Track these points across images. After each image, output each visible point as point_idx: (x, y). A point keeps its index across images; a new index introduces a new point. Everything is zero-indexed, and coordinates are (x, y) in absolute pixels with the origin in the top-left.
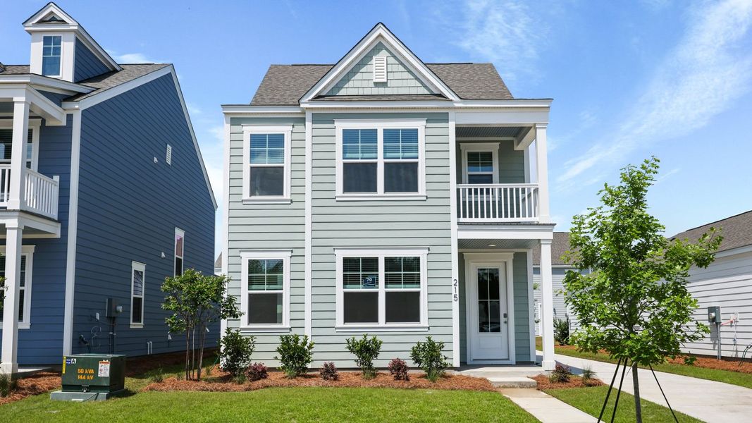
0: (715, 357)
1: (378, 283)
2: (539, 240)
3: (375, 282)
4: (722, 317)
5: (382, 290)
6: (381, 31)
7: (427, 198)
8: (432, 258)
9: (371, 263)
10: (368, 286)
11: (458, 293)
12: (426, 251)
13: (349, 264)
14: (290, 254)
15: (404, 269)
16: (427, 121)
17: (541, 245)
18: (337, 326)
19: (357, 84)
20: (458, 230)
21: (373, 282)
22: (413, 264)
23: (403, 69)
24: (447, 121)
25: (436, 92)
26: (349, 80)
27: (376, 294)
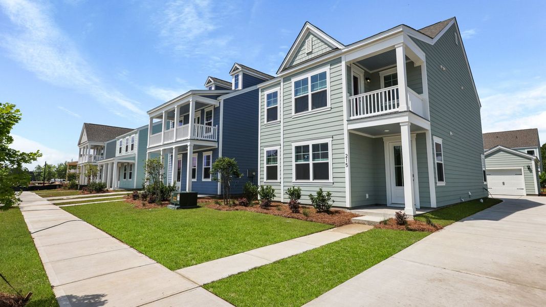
2: (399, 123)
3: (308, 159)
5: (311, 162)
6: (308, 26)
7: (331, 108)
8: (335, 142)
9: (306, 148)
10: (305, 160)
11: (348, 162)
12: (331, 139)
13: (298, 149)
14: (280, 147)
15: (321, 150)
16: (331, 65)
17: (400, 126)
18: (292, 182)
19: (300, 57)
20: (348, 124)
22: (325, 146)
24: (341, 62)
25: (334, 48)
27: (309, 164)
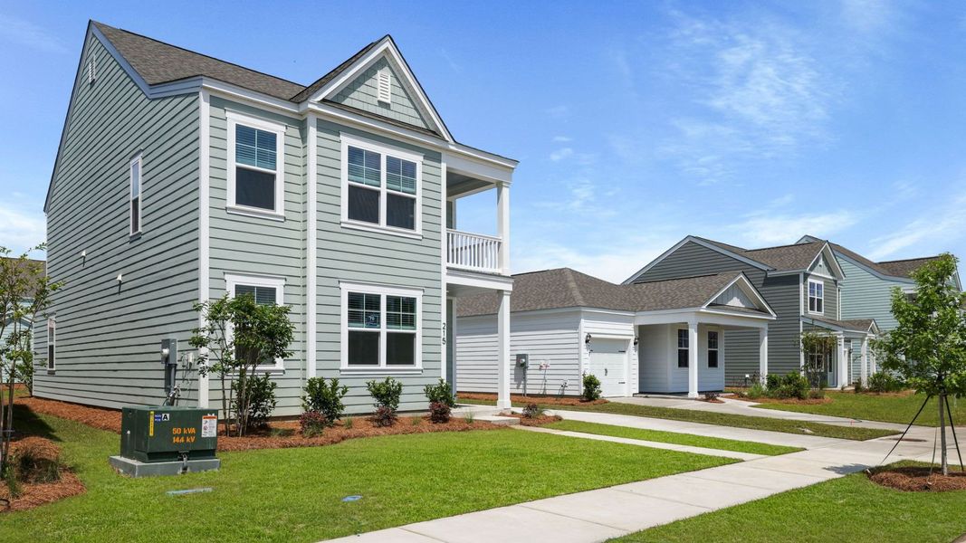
0: (520, 395)
1: (379, 323)
2: (502, 291)
3: (377, 322)
4: (530, 362)
5: (383, 330)
6: (387, 44)
7: (423, 238)
8: (429, 300)
9: (373, 301)
10: (371, 326)
11: (446, 338)
12: (421, 293)
13: (354, 300)
14: (283, 282)
15: (403, 309)
16: (425, 157)
17: (503, 295)
18: (341, 368)
19: (363, 97)
20: (447, 274)
21: (375, 321)
22: (410, 304)
23: (403, 94)
24: (440, 161)
25: (432, 129)
26: (354, 90)
27: (378, 334)
